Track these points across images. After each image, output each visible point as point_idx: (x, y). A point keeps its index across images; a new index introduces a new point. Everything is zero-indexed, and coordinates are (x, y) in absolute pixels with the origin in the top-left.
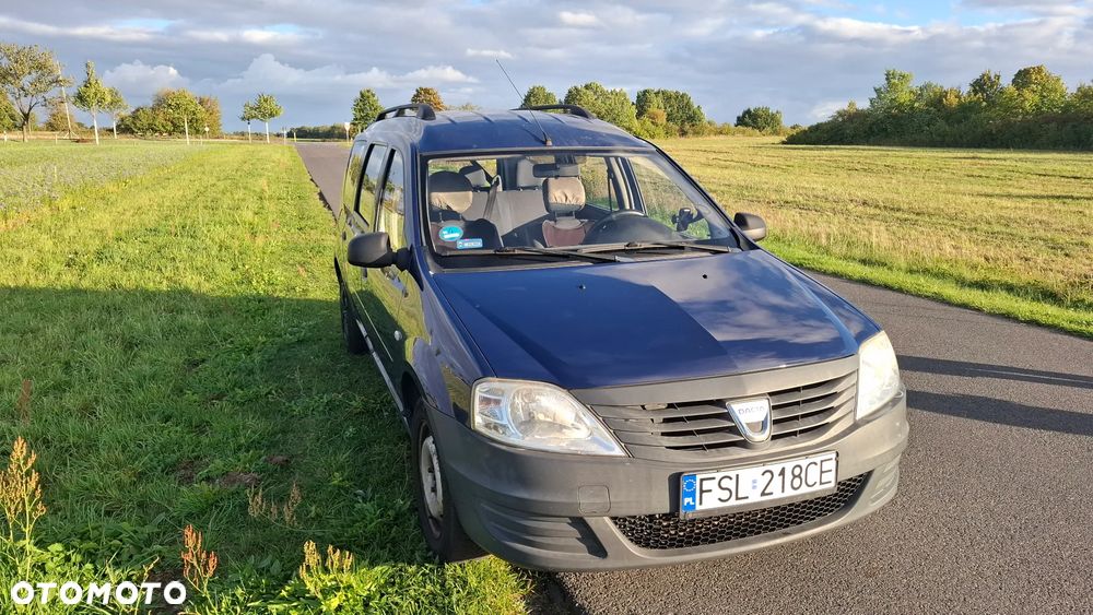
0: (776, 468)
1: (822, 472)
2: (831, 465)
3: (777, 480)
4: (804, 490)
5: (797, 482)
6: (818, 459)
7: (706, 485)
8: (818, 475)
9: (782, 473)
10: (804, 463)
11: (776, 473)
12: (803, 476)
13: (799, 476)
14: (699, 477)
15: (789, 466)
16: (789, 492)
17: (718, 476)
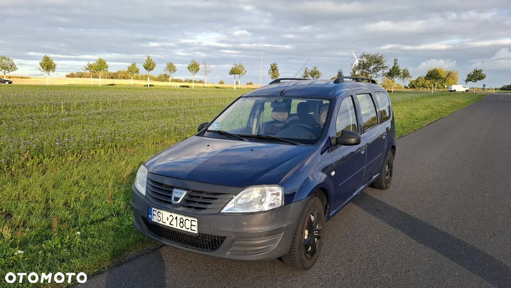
0: (175, 215)
1: (191, 225)
2: (195, 223)
3: (175, 220)
4: (184, 229)
5: (182, 225)
6: (190, 219)
7: (155, 213)
8: (190, 225)
9: (176, 218)
10: (185, 218)
11: (174, 218)
12: (184, 223)
13: (182, 222)
14: (153, 209)
15: (179, 217)
16: (178, 227)
17: (158, 211)
